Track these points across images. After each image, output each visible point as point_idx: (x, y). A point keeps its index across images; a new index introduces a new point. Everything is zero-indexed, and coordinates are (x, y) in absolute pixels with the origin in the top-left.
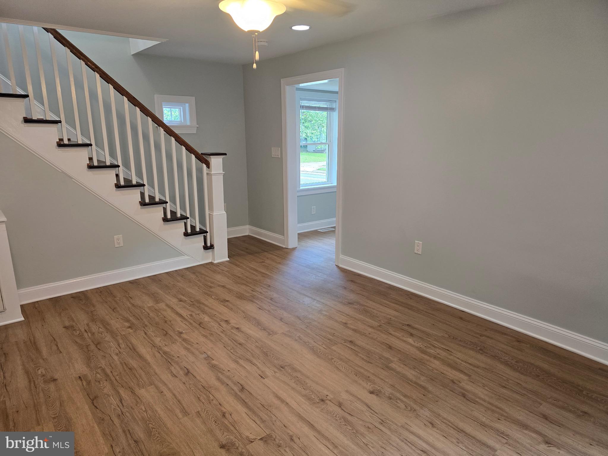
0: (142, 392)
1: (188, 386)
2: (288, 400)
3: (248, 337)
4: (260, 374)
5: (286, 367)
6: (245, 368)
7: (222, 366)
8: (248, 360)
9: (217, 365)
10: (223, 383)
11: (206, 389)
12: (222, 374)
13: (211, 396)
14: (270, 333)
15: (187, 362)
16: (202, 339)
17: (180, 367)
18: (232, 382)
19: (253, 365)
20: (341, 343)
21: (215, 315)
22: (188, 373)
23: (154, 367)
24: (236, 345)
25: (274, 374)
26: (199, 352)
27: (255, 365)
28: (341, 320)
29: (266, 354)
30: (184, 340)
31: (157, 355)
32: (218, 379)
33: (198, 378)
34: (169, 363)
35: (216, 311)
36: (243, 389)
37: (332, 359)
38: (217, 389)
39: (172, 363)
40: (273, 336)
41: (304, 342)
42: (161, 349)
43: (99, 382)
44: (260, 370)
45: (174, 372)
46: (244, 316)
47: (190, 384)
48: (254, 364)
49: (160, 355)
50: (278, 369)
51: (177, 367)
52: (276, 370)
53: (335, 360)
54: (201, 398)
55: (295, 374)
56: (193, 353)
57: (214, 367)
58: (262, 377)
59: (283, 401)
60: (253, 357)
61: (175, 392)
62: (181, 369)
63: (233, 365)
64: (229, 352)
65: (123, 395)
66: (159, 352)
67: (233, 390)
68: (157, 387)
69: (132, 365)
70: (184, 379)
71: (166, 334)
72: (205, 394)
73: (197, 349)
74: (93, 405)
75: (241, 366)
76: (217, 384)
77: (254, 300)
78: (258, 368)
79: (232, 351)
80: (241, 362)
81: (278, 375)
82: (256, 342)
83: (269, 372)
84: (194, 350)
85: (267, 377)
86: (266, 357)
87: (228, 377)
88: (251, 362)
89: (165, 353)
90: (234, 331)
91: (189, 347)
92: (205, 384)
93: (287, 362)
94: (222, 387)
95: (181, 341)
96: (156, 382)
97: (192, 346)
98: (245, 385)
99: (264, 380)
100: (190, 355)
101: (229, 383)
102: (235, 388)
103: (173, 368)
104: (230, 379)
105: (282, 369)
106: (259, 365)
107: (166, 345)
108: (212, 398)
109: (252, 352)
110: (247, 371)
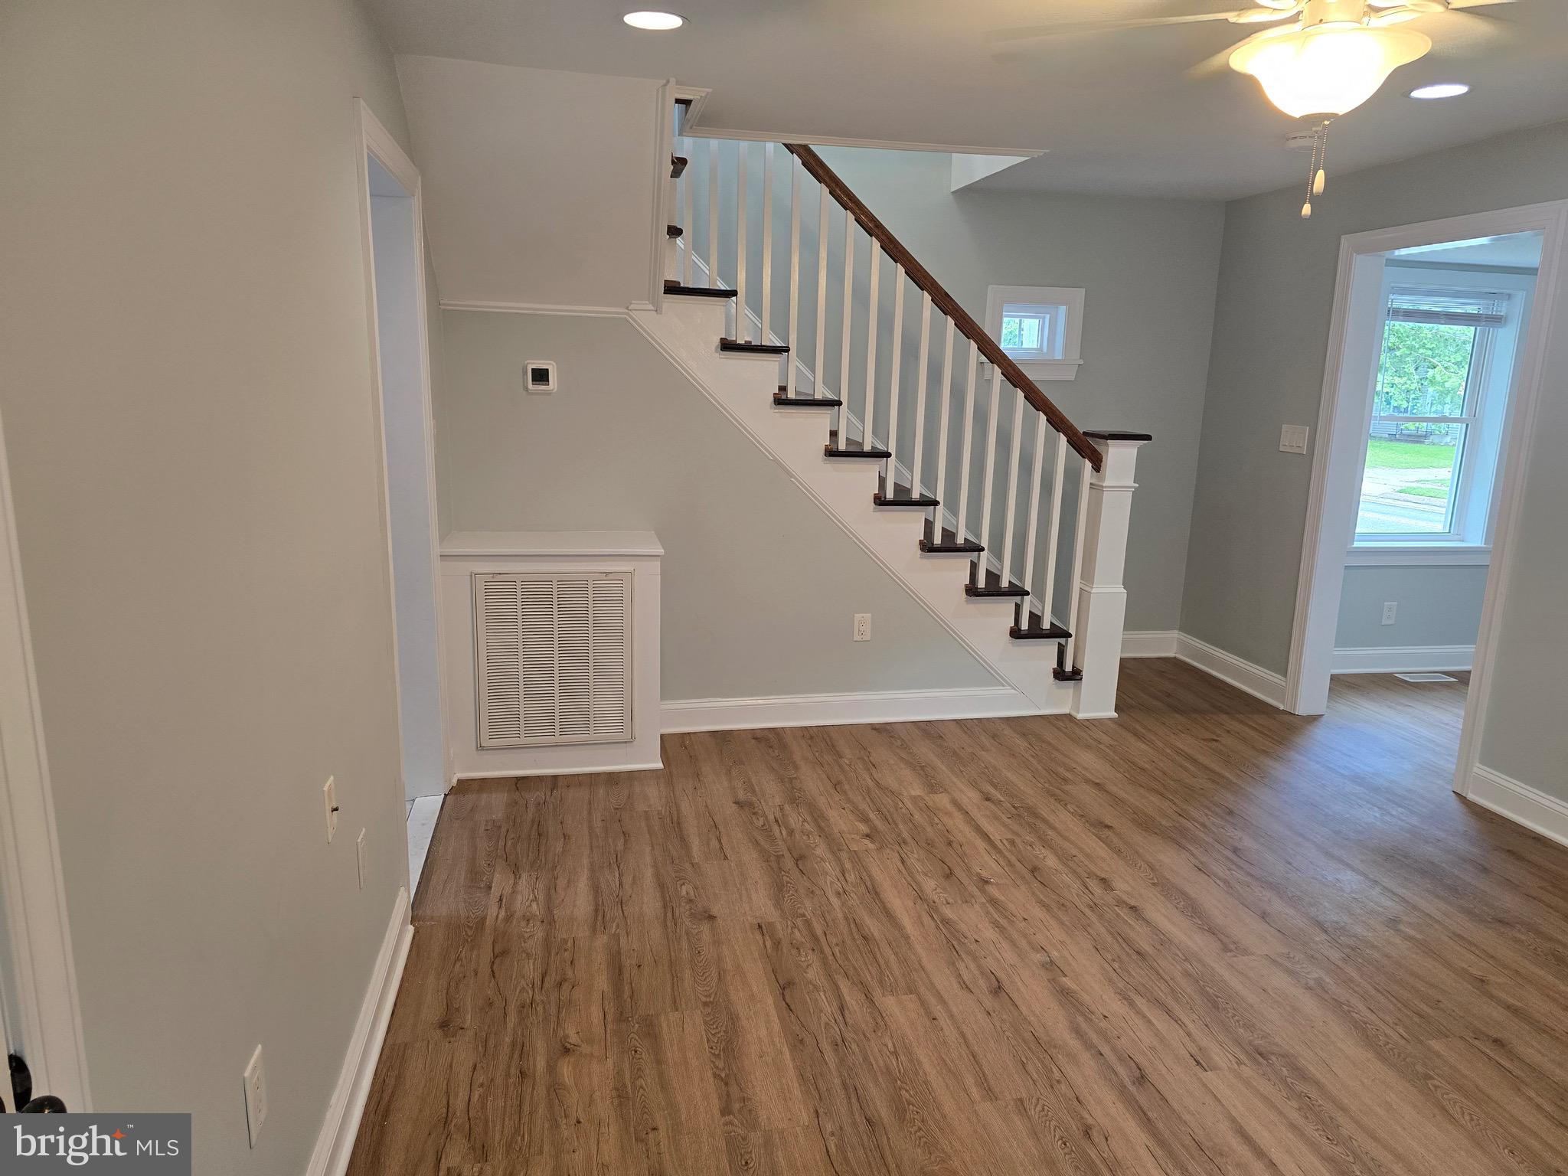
0: (889, 1003)
1: (998, 1025)
2: (1276, 1155)
3: (1164, 941)
4: (1193, 1052)
5: (1274, 1058)
6: (1149, 1021)
7: (1086, 998)
8: (1158, 1003)
9: (1075, 992)
10: (1088, 1045)
11: (1042, 1046)
12: (1088, 1020)
13: (1055, 1069)
14: (1229, 946)
15: (998, 960)
16: (1038, 912)
17: (979, 967)
18: (1114, 1049)
19: (1173, 1022)
20: (1462, 1038)
21: (1075, 858)
22: (998, 989)
23: (920, 950)
24: (1128, 954)
25: (1235, 1065)
26: (1029, 943)
27: (1179, 1022)
28: (1466, 967)
29: (1214, 1004)
30: (993, 902)
31: (926, 919)
32: (1077, 1031)
33: (1023, 1009)
34: (953, 950)
35: (1076, 846)
36: (1142, 1078)
37: (1428, 1077)
38: (1072, 1057)
39: (960, 952)
40: (1235, 956)
41: (1335, 1000)
42: (936, 910)
43: (797, 949)
44: (1194, 1041)
45: (965, 978)
46: (1152, 879)
47: (1003, 1020)
48: (1176, 1021)
49: (933, 924)
50: (1248, 1054)
51: (972, 966)
52: (1243, 1057)
53: (1437, 1083)
54: (1030, 1067)
55: (1301, 1086)
56: (1013, 943)
57: (1065, 996)
58: (1198, 1063)
60: (1177, 1000)
61: (964, 1028)
62: (982, 973)
63: (1117, 1007)
64: (1107, 966)
65: (847, 998)
66: (932, 917)
67: (1116, 1073)
68: (923, 1003)
69: (869, 929)
70: (989, 1002)
71: (949, 875)
72: (1038, 1058)
73: (1025, 936)
74: (784, 999)
75: (1139, 1012)
76: (1073, 1043)
77: (1184, 842)
78: (1189, 1034)
79: (1116, 965)
80: (1140, 1002)
81: (1247, 1071)
82: (1186, 960)
83: (1219, 1057)
84: (1015, 935)
85: (1214, 1068)
86: (1213, 1010)
87: (1102, 1034)
88: (1169, 1012)
89: (946, 922)
90: (1123, 913)
91: (1003, 922)
92: (1040, 1033)
93: (1277, 1045)
94: (1085, 1057)
95: (984, 901)
96: (922, 990)
97: (1011, 922)
98: (1148, 1071)
99: (1205, 1073)
100: (1005, 945)
101: (1106, 1050)
102: (1121, 1070)
103: (961, 966)
104: (1108, 1041)
105: (1261, 1059)
106: (1190, 1026)
107: (949, 903)
108: (1057, 1074)
109: (1171, 983)
110: (1157, 1034)
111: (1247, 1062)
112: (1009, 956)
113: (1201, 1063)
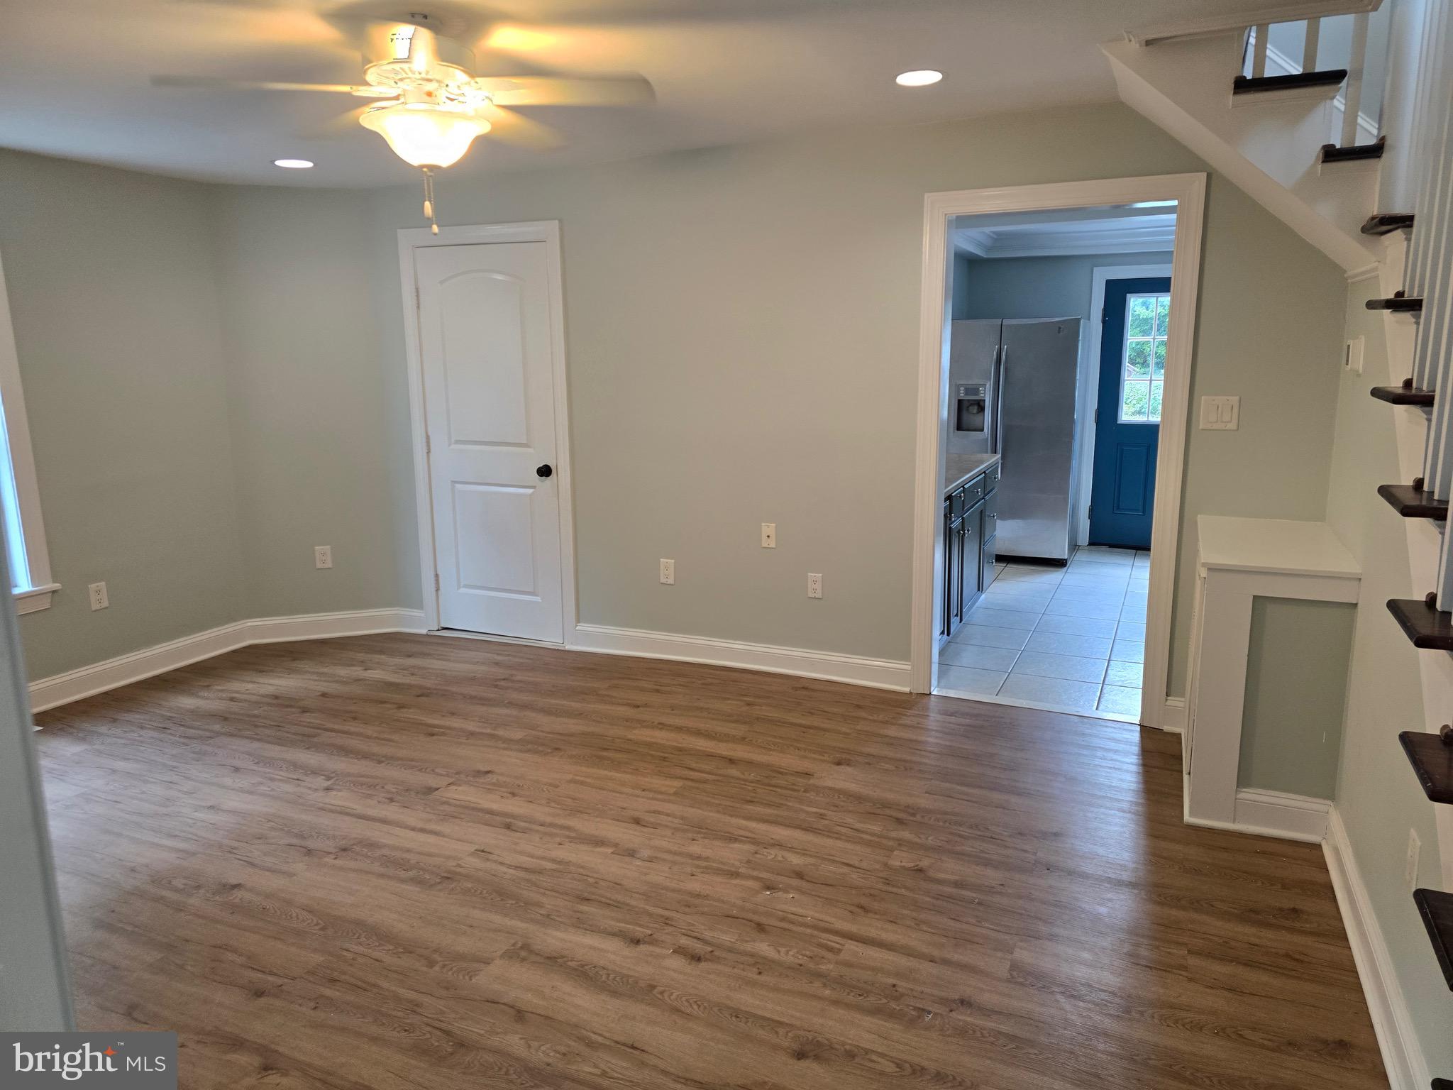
0: (678, 784)
2: (413, 834)
3: (581, 924)
4: (491, 855)
5: (438, 880)
7: (584, 848)
8: (540, 872)
9: (594, 847)
10: (551, 825)
11: (575, 812)
12: (568, 837)
15: (663, 836)
16: (694, 886)
18: (537, 831)
22: (637, 821)
25: (459, 862)
29: (502, 894)
30: (736, 875)
32: (568, 828)
33: (610, 821)
36: (508, 827)
37: (323, 929)
40: (514, 945)
41: (411, 952)
42: (753, 843)
44: (495, 861)
47: (611, 809)
50: (456, 873)
52: (459, 870)
53: (317, 928)
54: (569, 800)
55: (412, 874)
56: (675, 853)
57: (599, 842)
58: (483, 851)
59: (422, 830)
60: (528, 881)
63: (560, 854)
64: (596, 876)
66: (747, 837)
67: (525, 822)
73: (674, 863)
75: (544, 858)
78: (502, 864)
80: (549, 865)
81: (452, 863)
82: (548, 916)
83: (475, 862)
85: (472, 854)
87: (551, 835)
88: (526, 870)
90: (640, 931)
93: (440, 890)
94: (549, 820)
95: (740, 871)
96: (672, 798)
97: (698, 867)
98: (508, 832)
99: (475, 848)
100: (675, 848)
101: (542, 829)
102: (523, 824)
103: (676, 821)
104: (545, 834)
105: (445, 875)
106: (504, 869)
107: (756, 853)
108: (553, 804)
109: (542, 891)
110: (521, 853)
111: (453, 869)
112: (664, 844)
113: (482, 852)
